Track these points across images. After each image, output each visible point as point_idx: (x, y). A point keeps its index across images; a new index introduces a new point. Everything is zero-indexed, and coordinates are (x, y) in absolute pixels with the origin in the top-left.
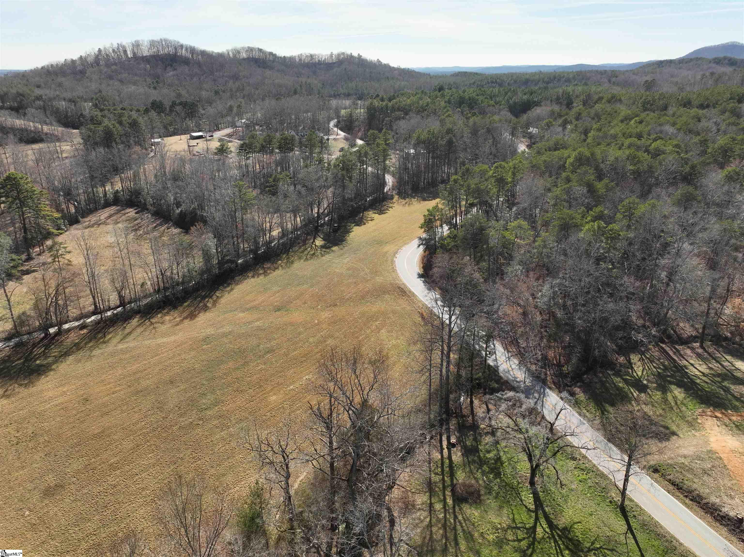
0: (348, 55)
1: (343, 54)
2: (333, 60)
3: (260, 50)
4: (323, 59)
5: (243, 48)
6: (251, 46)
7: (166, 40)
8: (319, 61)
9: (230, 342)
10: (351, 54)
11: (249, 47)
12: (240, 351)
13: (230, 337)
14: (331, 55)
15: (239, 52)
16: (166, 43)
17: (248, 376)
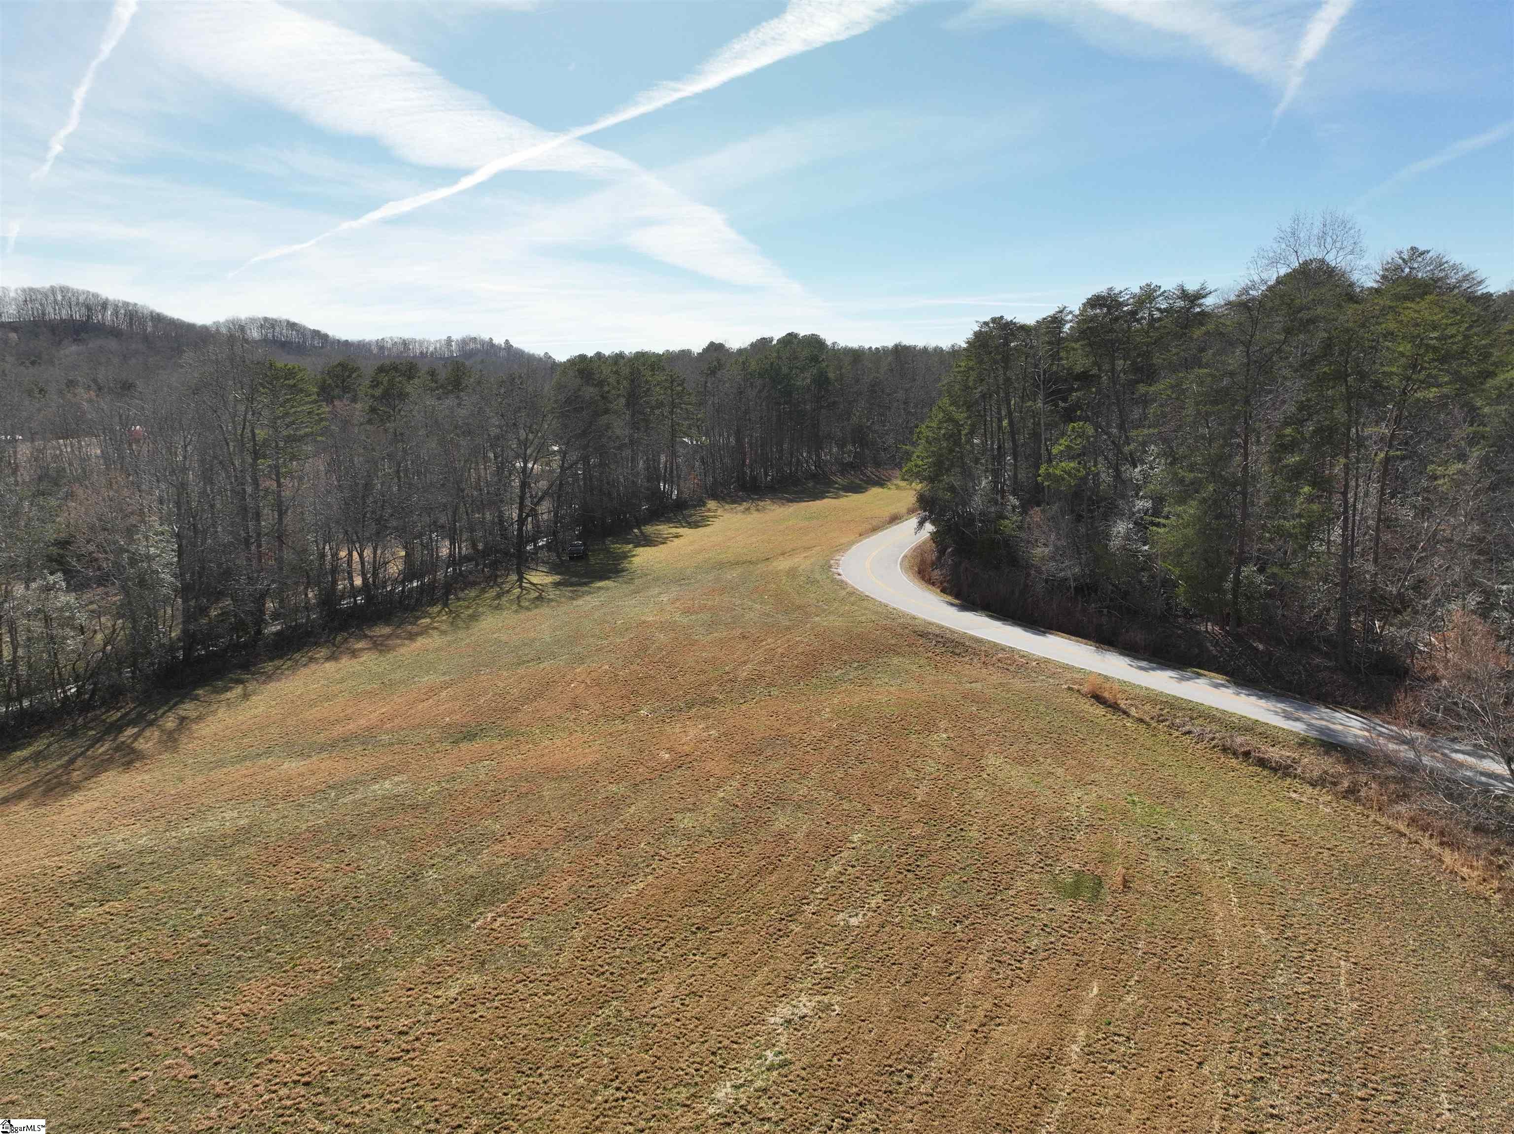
0: (483, 343)
1: (474, 340)
2: (452, 351)
3: (292, 326)
4: (431, 349)
5: (253, 320)
6: (273, 314)
7: (64, 290)
8: (421, 353)
9: (249, 876)
10: (491, 339)
11: (266, 319)
12: (310, 914)
13: (240, 852)
14: (449, 341)
15: (242, 328)
16: (66, 295)
17: (385, 1050)
